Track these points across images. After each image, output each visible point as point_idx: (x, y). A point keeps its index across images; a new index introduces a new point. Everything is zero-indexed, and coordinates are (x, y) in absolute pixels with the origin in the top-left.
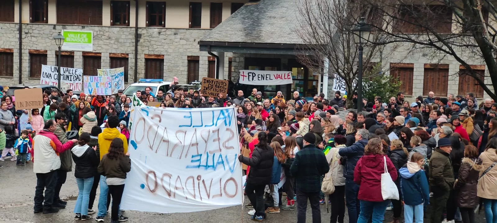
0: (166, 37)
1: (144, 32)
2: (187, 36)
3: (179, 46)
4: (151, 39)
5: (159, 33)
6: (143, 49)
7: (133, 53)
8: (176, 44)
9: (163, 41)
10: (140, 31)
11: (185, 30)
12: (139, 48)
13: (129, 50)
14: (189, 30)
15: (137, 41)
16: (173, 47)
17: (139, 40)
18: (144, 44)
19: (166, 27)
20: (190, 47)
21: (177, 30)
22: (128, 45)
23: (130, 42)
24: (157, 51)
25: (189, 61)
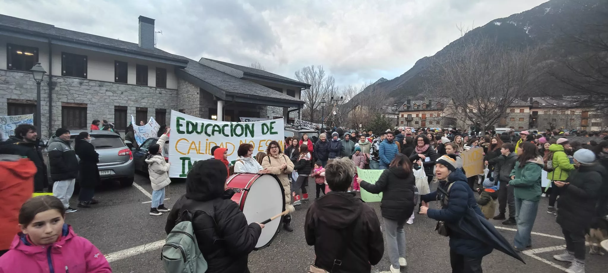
0: (89, 88)
1: (61, 80)
2: (113, 89)
3: (105, 97)
4: (71, 88)
5: (81, 84)
6: (59, 97)
7: (46, 100)
8: (101, 95)
9: (87, 91)
10: (54, 79)
11: (112, 84)
12: (54, 96)
14: (115, 84)
15: (51, 89)
16: (98, 98)
17: (54, 89)
18: (60, 92)
19: (89, 78)
20: (117, 98)
21: (102, 83)
24: (78, 100)
25: (116, 110)
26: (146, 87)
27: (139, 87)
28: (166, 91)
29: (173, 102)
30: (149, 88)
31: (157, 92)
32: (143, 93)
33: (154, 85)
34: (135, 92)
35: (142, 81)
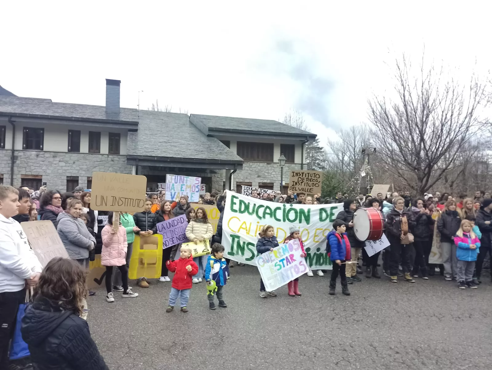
0: (44, 160)
1: (21, 154)
2: (66, 159)
3: (58, 168)
4: (28, 160)
5: (37, 156)
6: (20, 169)
7: (8, 174)
8: (55, 165)
9: (42, 163)
10: (16, 154)
11: (64, 154)
12: (15, 169)
13: (4, 170)
14: (68, 154)
15: (13, 163)
16: (52, 168)
17: (16, 162)
18: (20, 165)
19: (45, 150)
20: (69, 168)
21: (55, 154)
22: (3, 165)
23: (5, 163)
24: (35, 172)
25: (68, 181)
26: (98, 155)
27: (91, 155)
28: (119, 158)
29: (126, 169)
30: (100, 156)
31: (110, 159)
32: (95, 162)
33: (107, 152)
34: (87, 161)
35: (94, 147)
